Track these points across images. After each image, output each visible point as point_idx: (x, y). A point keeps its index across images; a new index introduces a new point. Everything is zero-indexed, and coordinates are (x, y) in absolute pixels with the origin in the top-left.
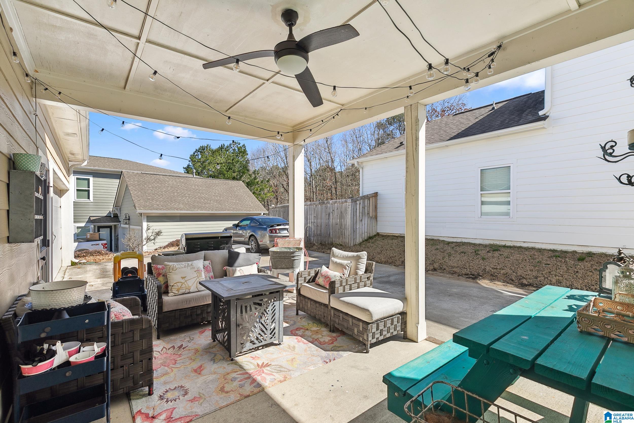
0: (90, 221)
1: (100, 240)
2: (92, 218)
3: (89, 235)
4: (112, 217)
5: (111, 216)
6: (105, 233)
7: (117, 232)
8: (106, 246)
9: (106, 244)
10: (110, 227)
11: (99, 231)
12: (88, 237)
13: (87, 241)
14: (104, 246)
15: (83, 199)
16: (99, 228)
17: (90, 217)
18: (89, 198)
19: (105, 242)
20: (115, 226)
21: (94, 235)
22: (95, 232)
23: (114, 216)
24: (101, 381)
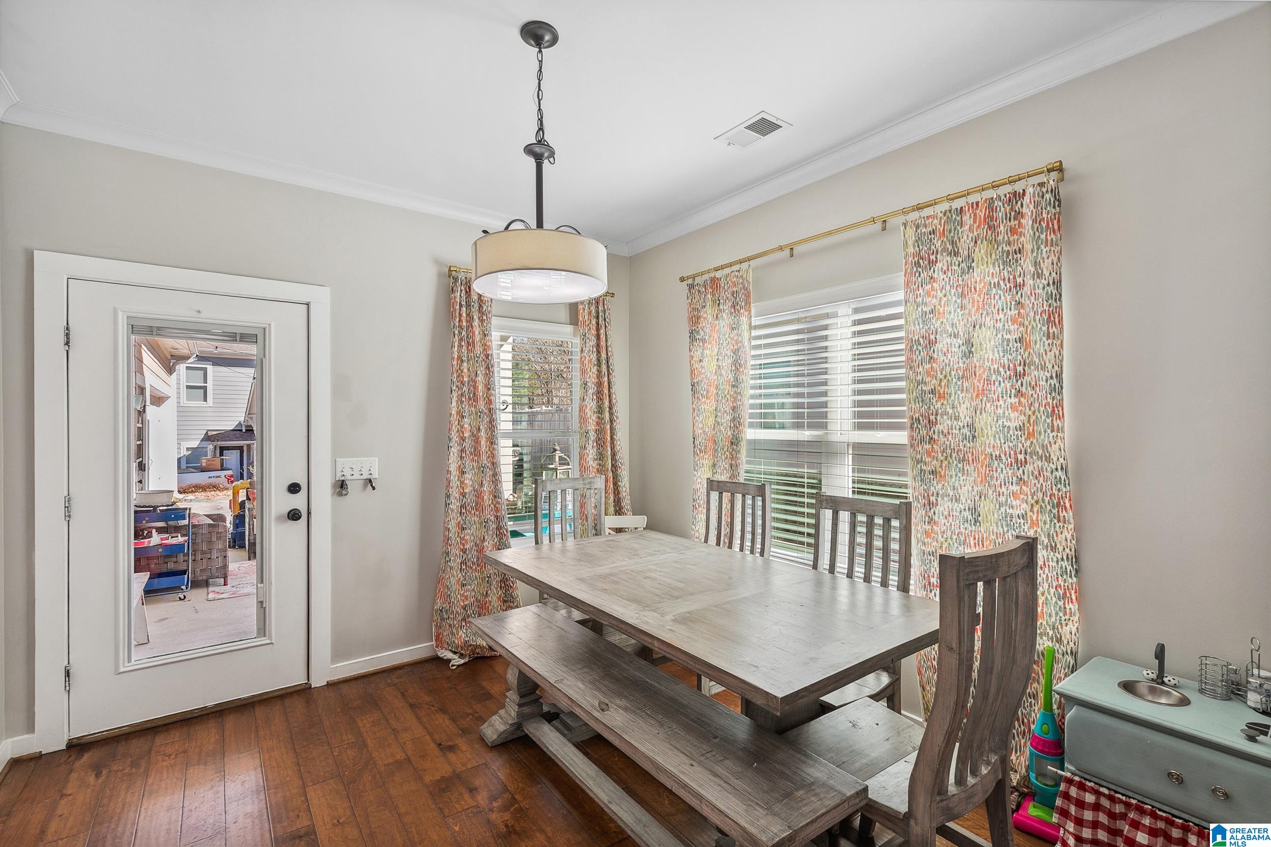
0: (208, 438)
1: (223, 469)
2: (210, 433)
3: (205, 461)
4: (244, 431)
5: (242, 430)
6: (232, 458)
7: (251, 456)
8: (232, 479)
9: (232, 476)
10: (241, 448)
11: (221, 454)
12: (204, 465)
13: (202, 472)
14: (228, 480)
15: (196, 401)
16: (222, 449)
17: (207, 432)
18: (205, 399)
19: (230, 473)
20: (249, 446)
21: (213, 461)
22: (215, 456)
23: (246, 430)
24: (186, 568)
